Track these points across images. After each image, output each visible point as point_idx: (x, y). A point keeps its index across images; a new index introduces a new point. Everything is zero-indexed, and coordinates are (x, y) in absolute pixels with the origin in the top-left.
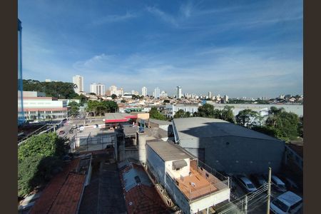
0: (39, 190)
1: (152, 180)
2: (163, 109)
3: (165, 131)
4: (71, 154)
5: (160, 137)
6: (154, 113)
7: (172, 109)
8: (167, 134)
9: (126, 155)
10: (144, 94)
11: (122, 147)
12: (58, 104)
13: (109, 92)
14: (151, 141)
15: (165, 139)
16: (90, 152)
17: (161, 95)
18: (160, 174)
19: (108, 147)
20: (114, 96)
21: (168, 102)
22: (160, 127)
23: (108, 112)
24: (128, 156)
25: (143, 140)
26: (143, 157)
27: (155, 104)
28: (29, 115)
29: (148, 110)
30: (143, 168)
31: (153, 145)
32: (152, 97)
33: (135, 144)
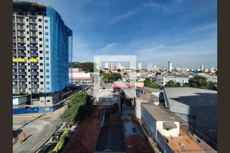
0: (79, 124)
1: (146, 133)
2: (155, 80)
3: (157, 97)
4: (94, 106)
5: (153, 101)
6: (147, 82)
7: (163, 80)
8: (158, 99)
9: (126, 112)
10: (140, 68)
11: (124, 105)
12: (88, 75)
14: (145, 103)
15: (157, 103)
16: (104, 106)
17: (154, 69)
18: (152, 130)
19: (115, 104)
20: (119, 70)
21: (160, 74)
22: (153, 93)
24: (128, 112)
25: (139, 102)
26: (139, 115)
27: (149, 76)
28: (75, 81)
29: (143, 80)
30: (138, 123)
31: (147, 107)
32: (146, 71)
33: (133, 104)
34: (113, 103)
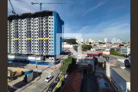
1: (116, 89)
2: (119, 50)
3: (122, 63)
5: (120, 66)
6: (112, 51)
7: (127, 50)
8: (124, 65)
9: (99, 71)
10: (106, 41)
11: (97, 66)
12: (71, 46)
13: (88, 41)
14: (113, 67)
15: (124, 68)
17: (117, 42)
18: (122, 88)
20: (90, 43)
21: (123, 45)
22: (118, 60)
23: (88, 50)
24: (99, 72)
25: (108, 65)
26: (108, 74)
27: (113, 47)
29: (109, 50)
31: (115, 69)
32: (111, 43)
33: (103, 66)
34: (88, 64)
